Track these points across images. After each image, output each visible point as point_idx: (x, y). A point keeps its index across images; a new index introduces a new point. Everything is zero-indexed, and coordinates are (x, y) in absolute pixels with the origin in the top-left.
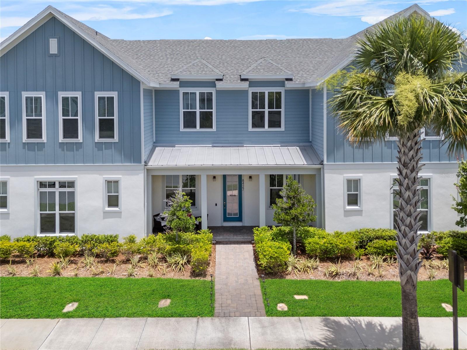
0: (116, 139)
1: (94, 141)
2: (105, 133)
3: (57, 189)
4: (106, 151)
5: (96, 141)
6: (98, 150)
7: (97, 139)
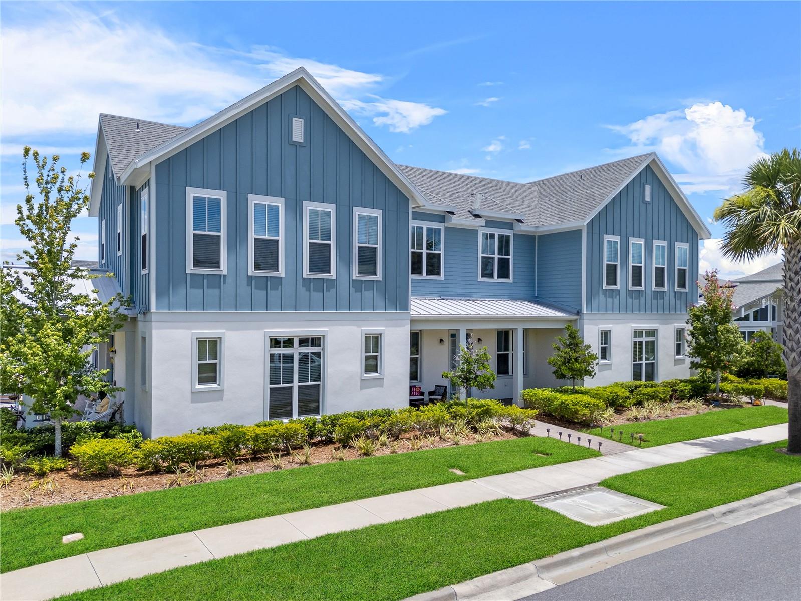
0: (379, 277)
1: (351, 278)
2: (365, 267)
3: (296, 349)
4: (366, 292)
5: (354, 278)
6: (355, 292)
7: (355, 275)
